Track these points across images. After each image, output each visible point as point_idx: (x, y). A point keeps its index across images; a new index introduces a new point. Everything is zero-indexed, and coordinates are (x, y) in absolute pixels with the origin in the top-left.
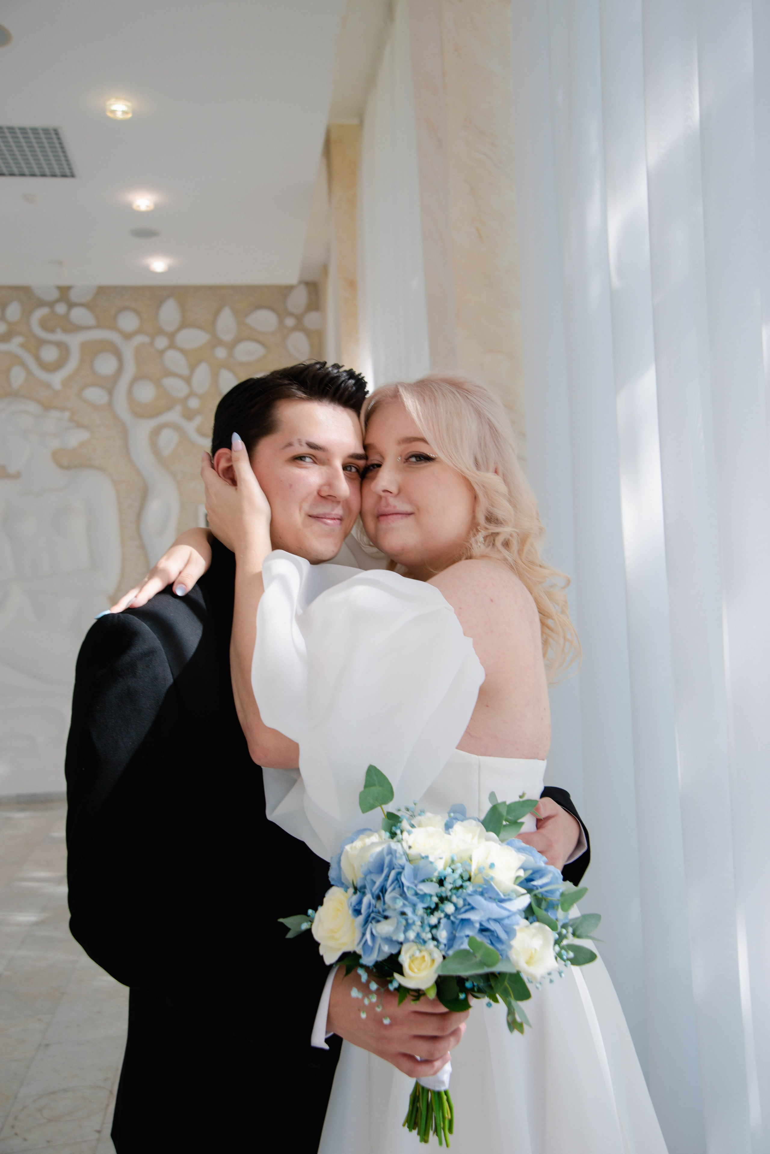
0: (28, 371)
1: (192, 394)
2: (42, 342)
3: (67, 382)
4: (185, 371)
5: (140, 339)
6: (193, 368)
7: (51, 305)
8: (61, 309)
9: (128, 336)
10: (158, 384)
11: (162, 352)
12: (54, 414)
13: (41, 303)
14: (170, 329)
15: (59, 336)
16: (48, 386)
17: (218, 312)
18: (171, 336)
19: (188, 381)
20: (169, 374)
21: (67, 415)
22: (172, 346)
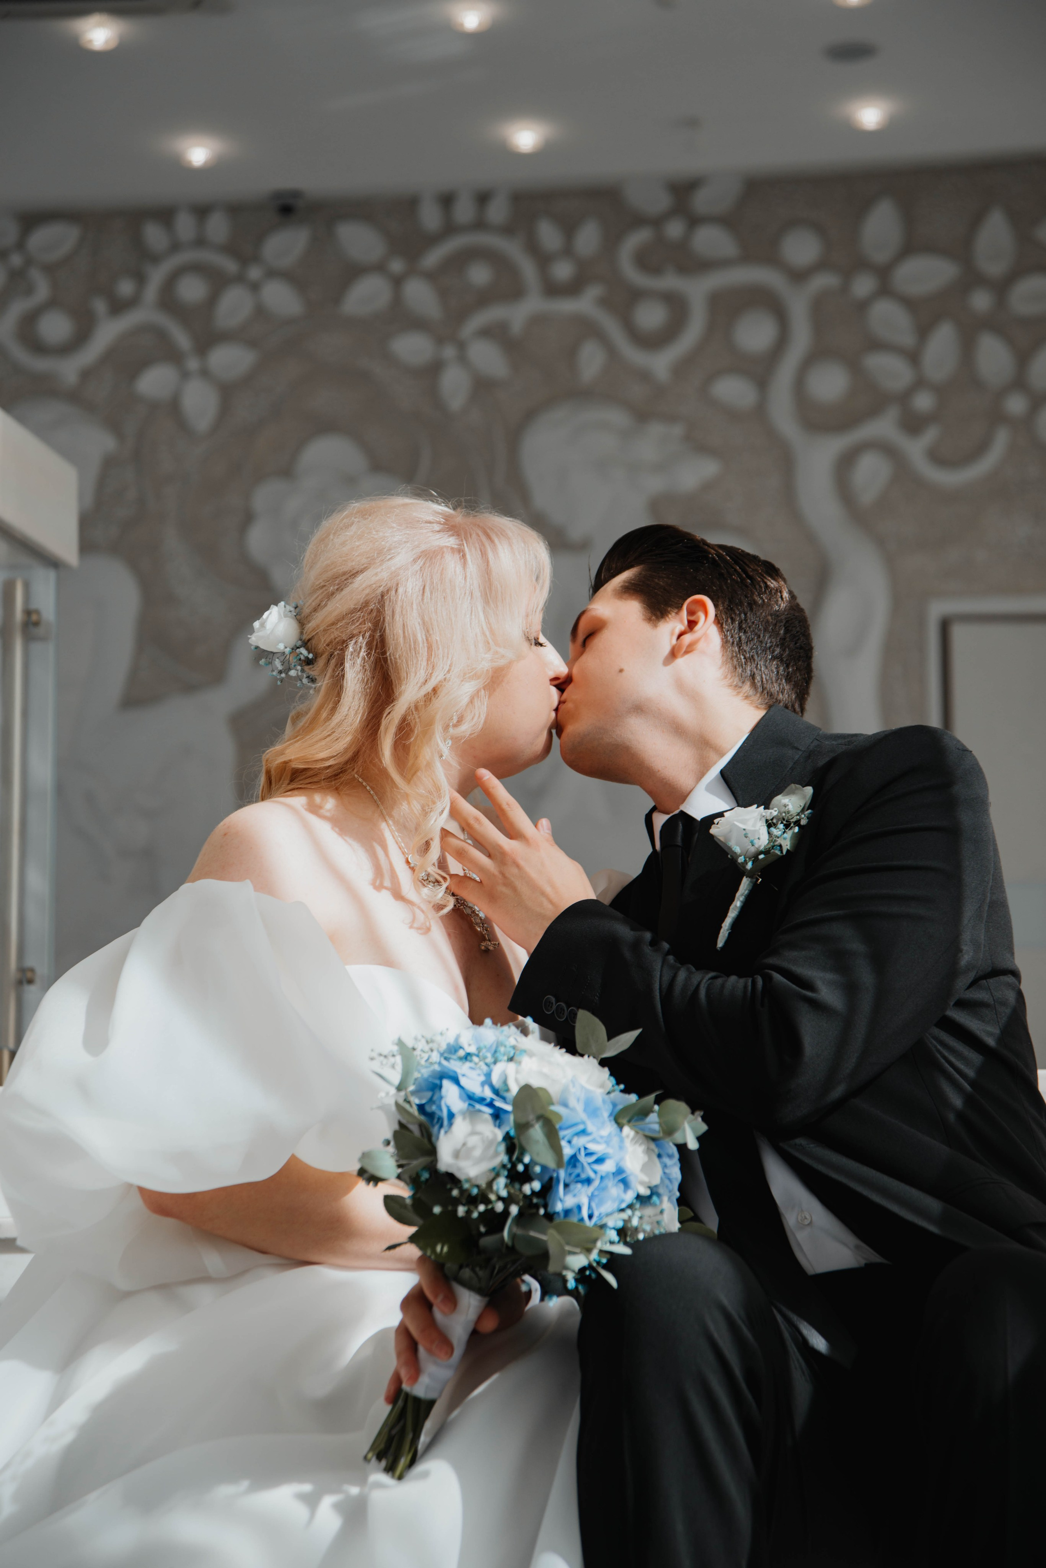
0: (612, 351)
1: (920, 383)
2: (636, 295)
3: (681, 369)
4: (907, 339)
5: (824, 281)
6: (924, 331)
7: (657, 222)
8: (675, 229)
9: (799, 276)
10: (854, 366)
11: (863, 306)
12: (656, 429)
13: (638, 220)
14: (881, 257)
15: (670, 281)
16: (645, 376)
17: (977, 221)
18: (884, 273)
19: (914, 357)
20: (876, 345)
21: (677, 430)
22: (885, 290)
